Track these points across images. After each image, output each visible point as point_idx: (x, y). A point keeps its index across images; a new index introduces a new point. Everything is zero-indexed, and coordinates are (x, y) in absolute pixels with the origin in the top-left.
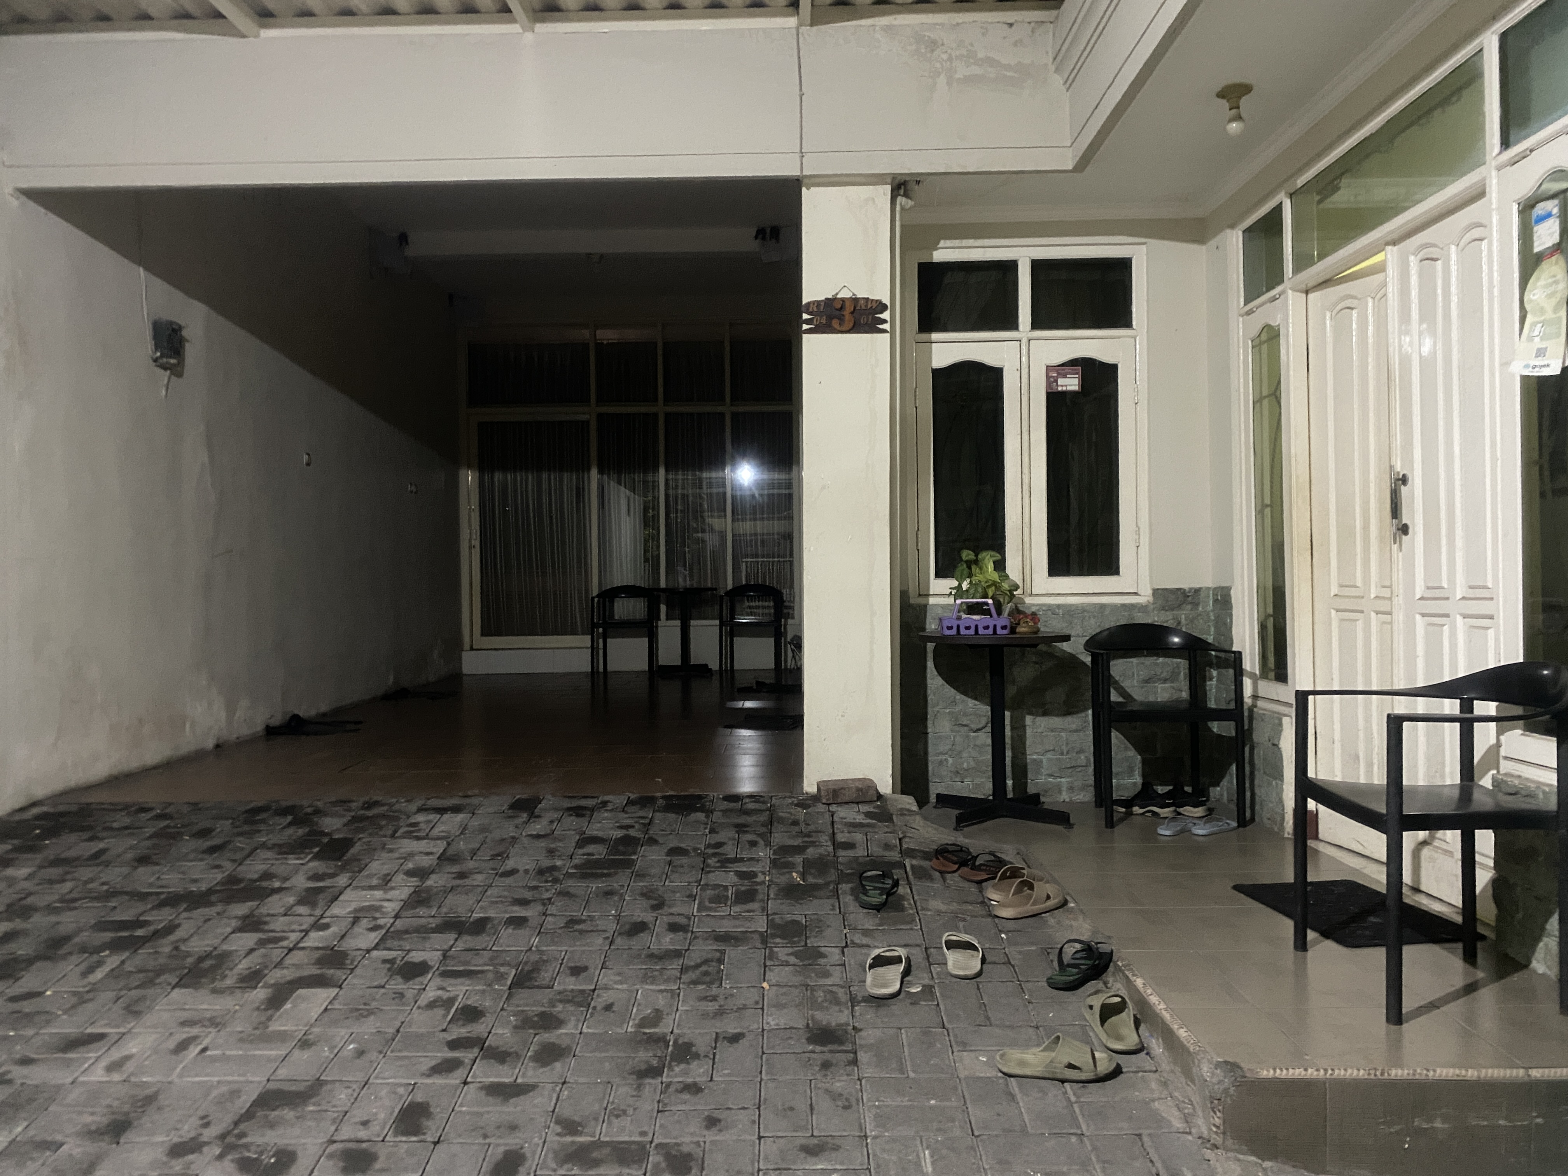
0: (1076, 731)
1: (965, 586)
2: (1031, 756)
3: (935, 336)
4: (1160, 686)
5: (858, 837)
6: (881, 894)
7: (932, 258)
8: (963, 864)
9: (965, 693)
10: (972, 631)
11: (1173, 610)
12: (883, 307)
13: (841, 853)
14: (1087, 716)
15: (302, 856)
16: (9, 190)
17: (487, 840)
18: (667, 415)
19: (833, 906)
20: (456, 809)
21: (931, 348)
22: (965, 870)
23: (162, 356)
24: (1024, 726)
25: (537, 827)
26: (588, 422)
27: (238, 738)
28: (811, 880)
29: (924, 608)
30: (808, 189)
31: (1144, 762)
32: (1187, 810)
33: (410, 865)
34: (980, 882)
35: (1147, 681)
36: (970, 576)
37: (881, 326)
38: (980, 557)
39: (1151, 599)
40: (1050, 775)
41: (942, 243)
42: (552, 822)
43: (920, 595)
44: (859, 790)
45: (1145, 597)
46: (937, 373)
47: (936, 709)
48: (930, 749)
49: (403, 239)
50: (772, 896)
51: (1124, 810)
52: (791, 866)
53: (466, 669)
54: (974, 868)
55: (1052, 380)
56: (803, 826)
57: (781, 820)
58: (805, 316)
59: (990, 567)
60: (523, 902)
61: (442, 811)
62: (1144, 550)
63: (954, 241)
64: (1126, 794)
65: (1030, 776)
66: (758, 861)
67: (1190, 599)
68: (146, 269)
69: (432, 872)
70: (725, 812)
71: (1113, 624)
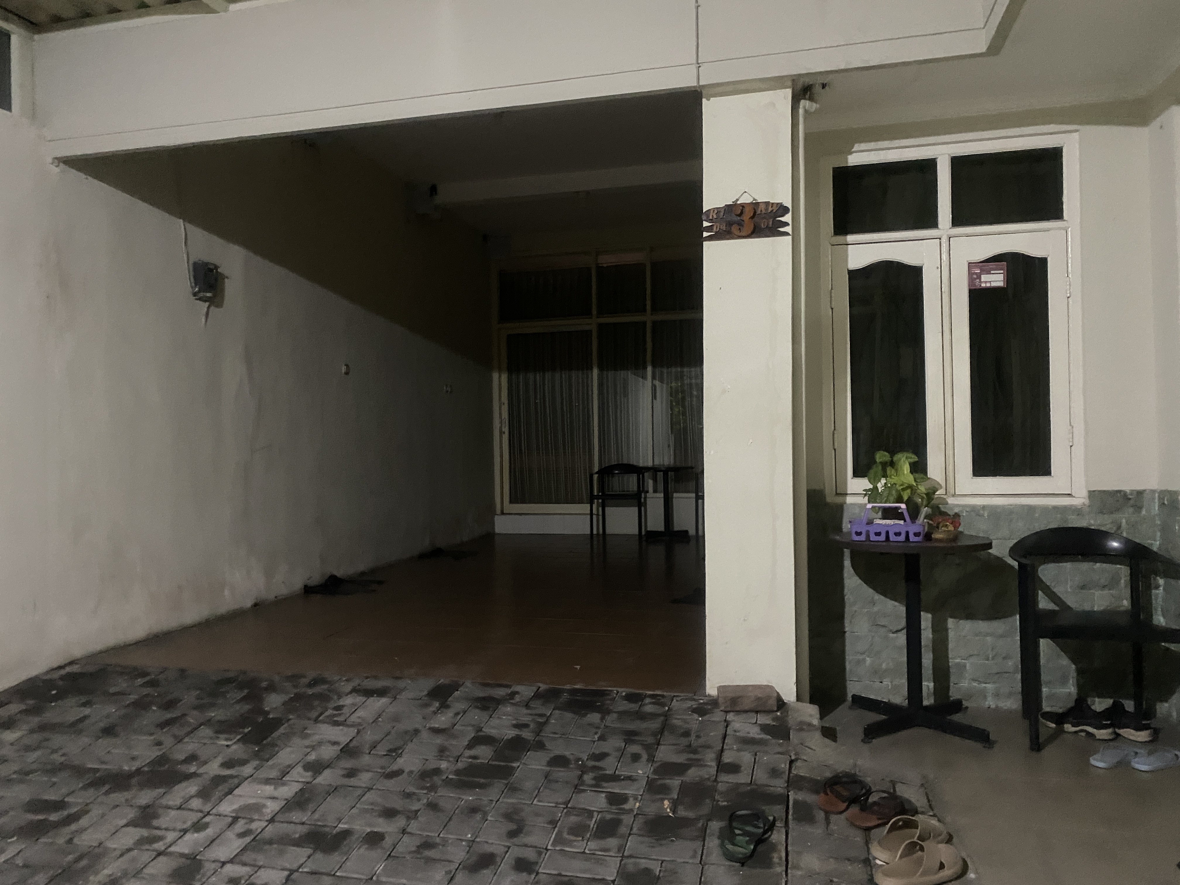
0: (1001, 636)
1: (880, 486)
2: (954, 660)
3: (850, 238)
4: (1098, 593)
5: (746, 757)
6: (748, 843)
7: (847, 162)
8: (853, 801)
9: (884, 594)
10: (883, 538)
11: (1112, 513)
12: (784, 210)
13: (724, 778)
14: (1016, 620)
15: (232, 736)
16: (50, 160)
17: (393, 732)
18: (654, 323)
19: (695, 852)
20: (381, 693)
21: (847, 250)
22: (854, 809)
23: (199, 291)
24: (946, 630)
25: (443, 720)
26: (591, 331)
27: (276, 597)
28: (682, 812)
29: (840, 508)
30: (708, 100)
31: (1080, 672)
32: (1128, 733)
33: (312, 757)
34: (868, 829)
35: (1083, 587)
36: (885, 476)
37: (782, 229)
38: (895, 458)
39: (1087, 502)
40: (974, 680)
41: (856, 147)
42: (457, 714)
43: (837, 494)
44: (758, 699)
45: (1080, 499)
46: (853, 274)
47: (854, 608)
48: (848, 648)
49: (433, 190)
50: (635, 830)
51: (1054, 725)
52: (664, 790)
53: (497, 530)
54: (865, 808)
55: (975, 276)
56: (693, 737)
57: (673, 730)
58: (706, 224)
59: (906, 468)
60: (390, 813)
61: (369, 693)
62: (1079, 451)
63: (870, 144)
64: (1058, 708)
65: (953, 679)
66: (635, 780)
67: (1132, 502)
68: (184, 220)
69: (328, 766)
70: (622, 714)
71: (1043, 527)
